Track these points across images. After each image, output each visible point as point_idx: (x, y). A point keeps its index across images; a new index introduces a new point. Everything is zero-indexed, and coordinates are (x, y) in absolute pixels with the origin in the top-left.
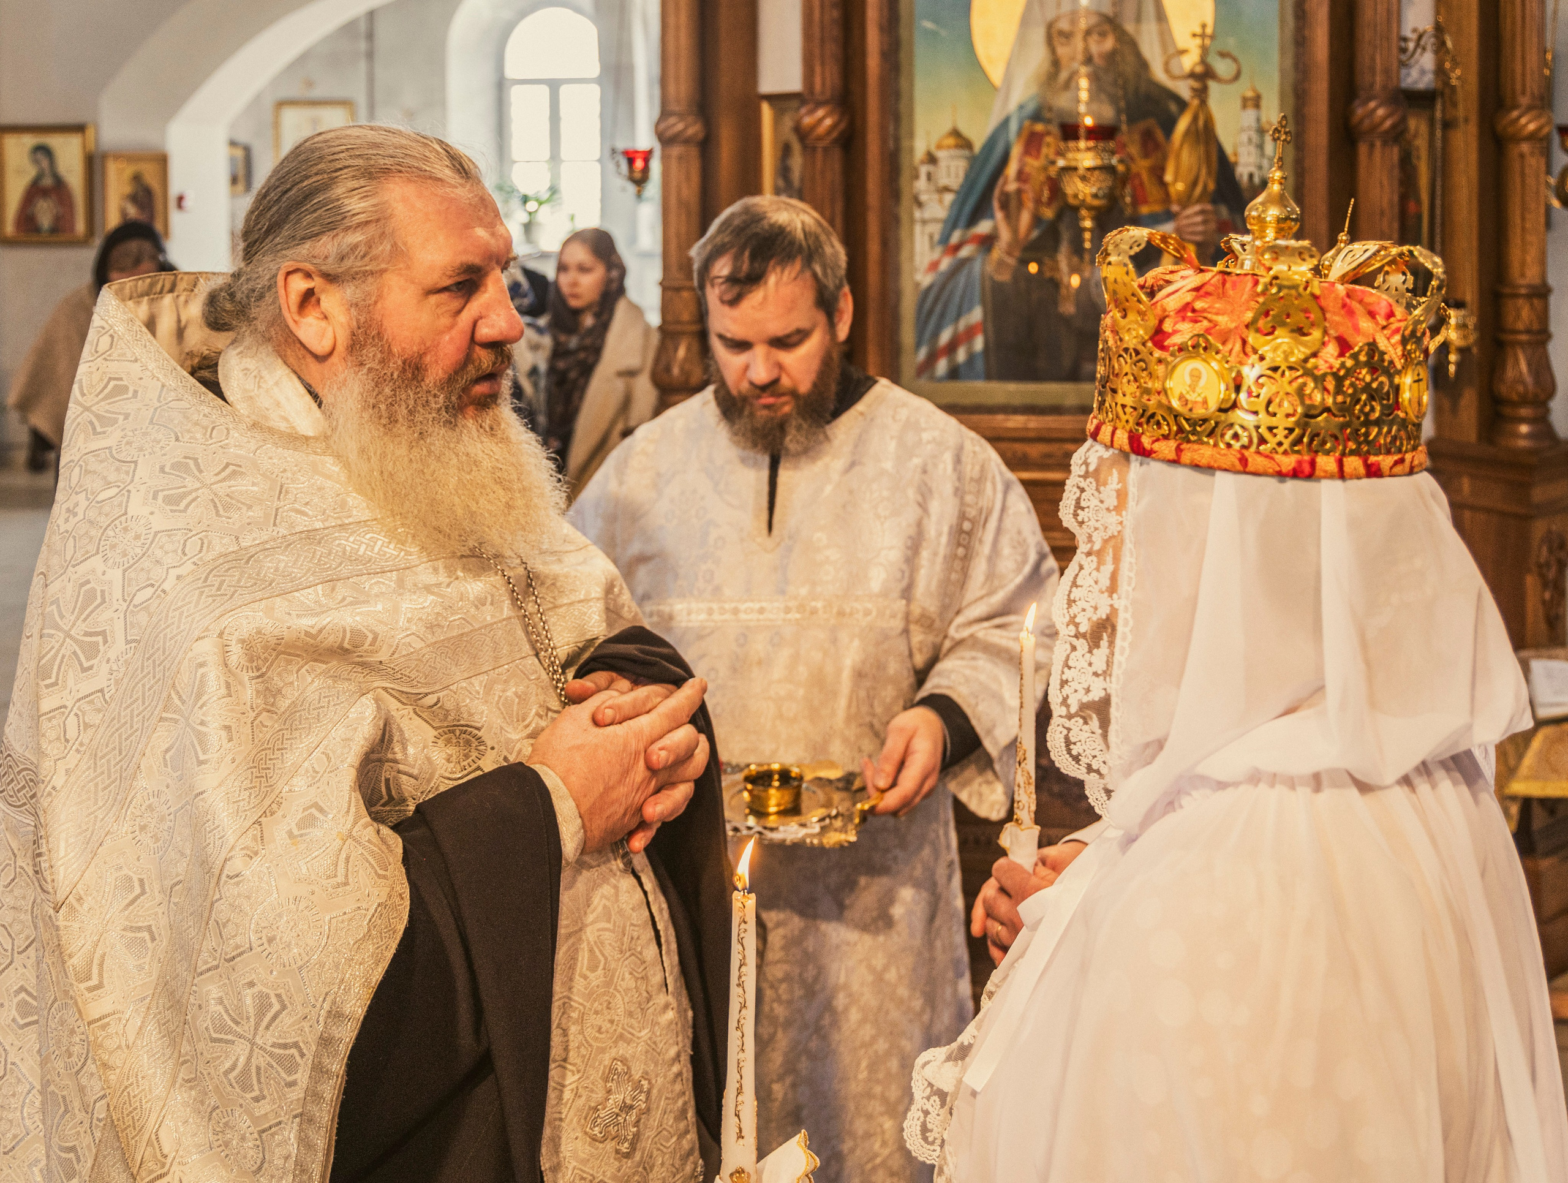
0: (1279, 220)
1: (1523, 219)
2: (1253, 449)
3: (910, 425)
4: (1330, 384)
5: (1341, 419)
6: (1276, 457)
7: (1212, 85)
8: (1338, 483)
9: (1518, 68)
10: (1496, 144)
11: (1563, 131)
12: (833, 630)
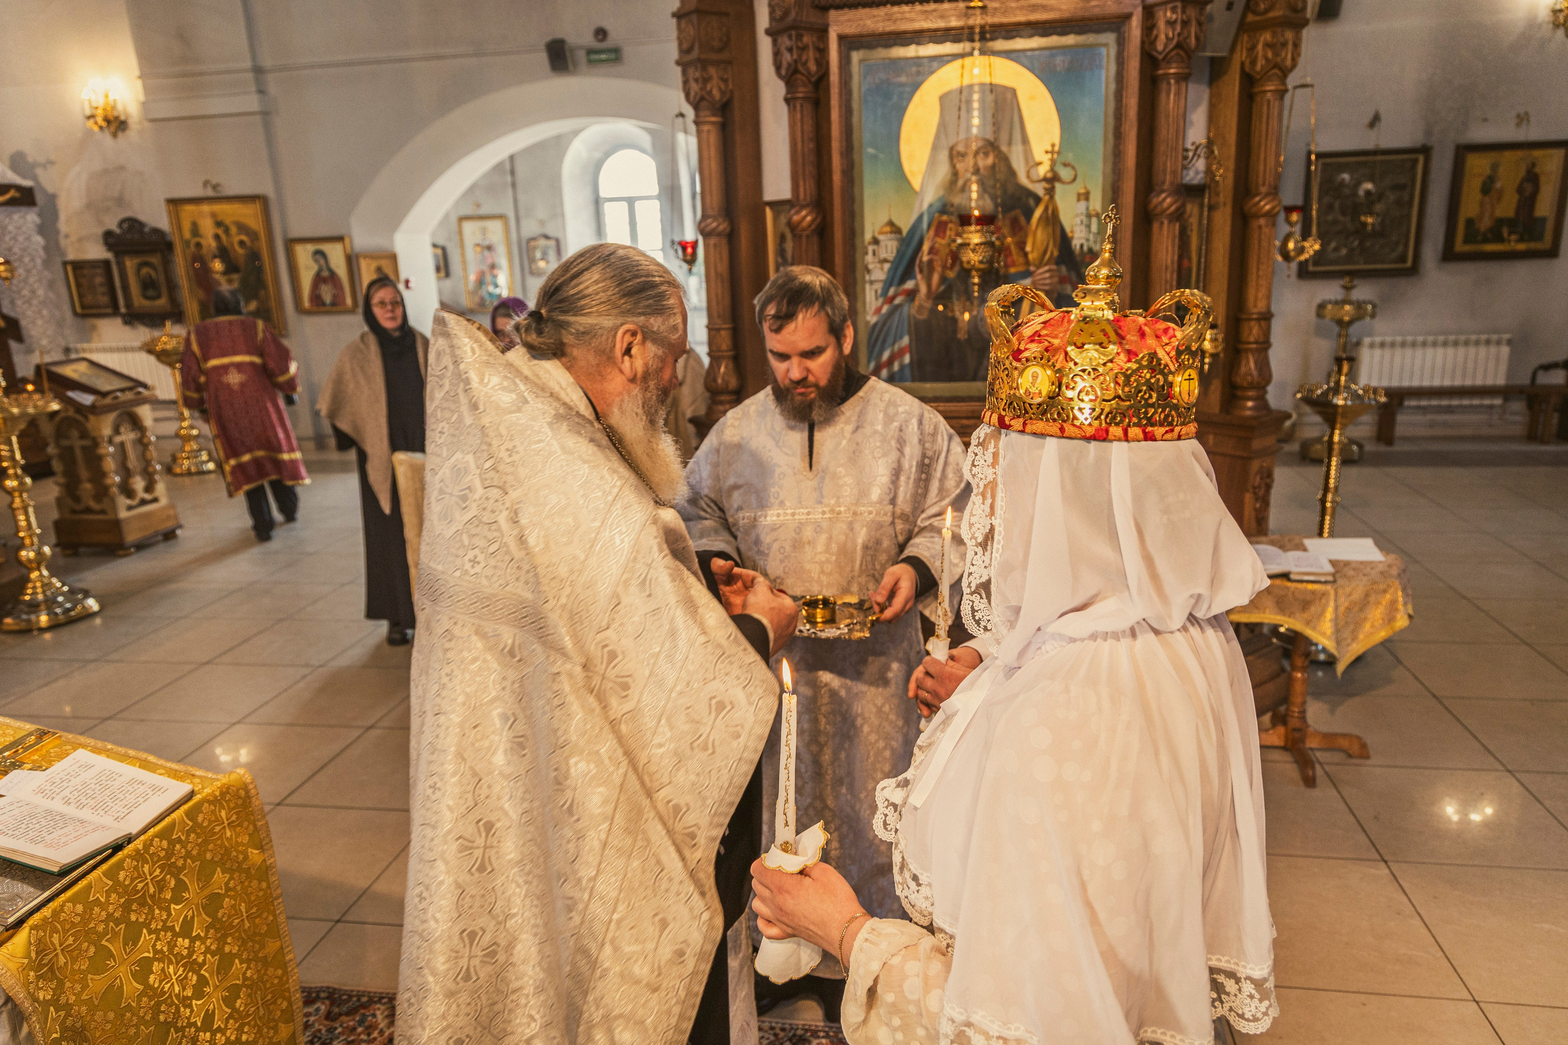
0: (1108, 277)
1: (1258, 269)
2: (1069, 422)
3: (891, 403)
4: (1121, 380)
5: (1128, 403)
6: (1083, 427)
7: (1058, 185)
8: (1125, 444)
9: (1261, 167)
10: (1243, 220)
11: (1289, 210)
12: (851, 523)
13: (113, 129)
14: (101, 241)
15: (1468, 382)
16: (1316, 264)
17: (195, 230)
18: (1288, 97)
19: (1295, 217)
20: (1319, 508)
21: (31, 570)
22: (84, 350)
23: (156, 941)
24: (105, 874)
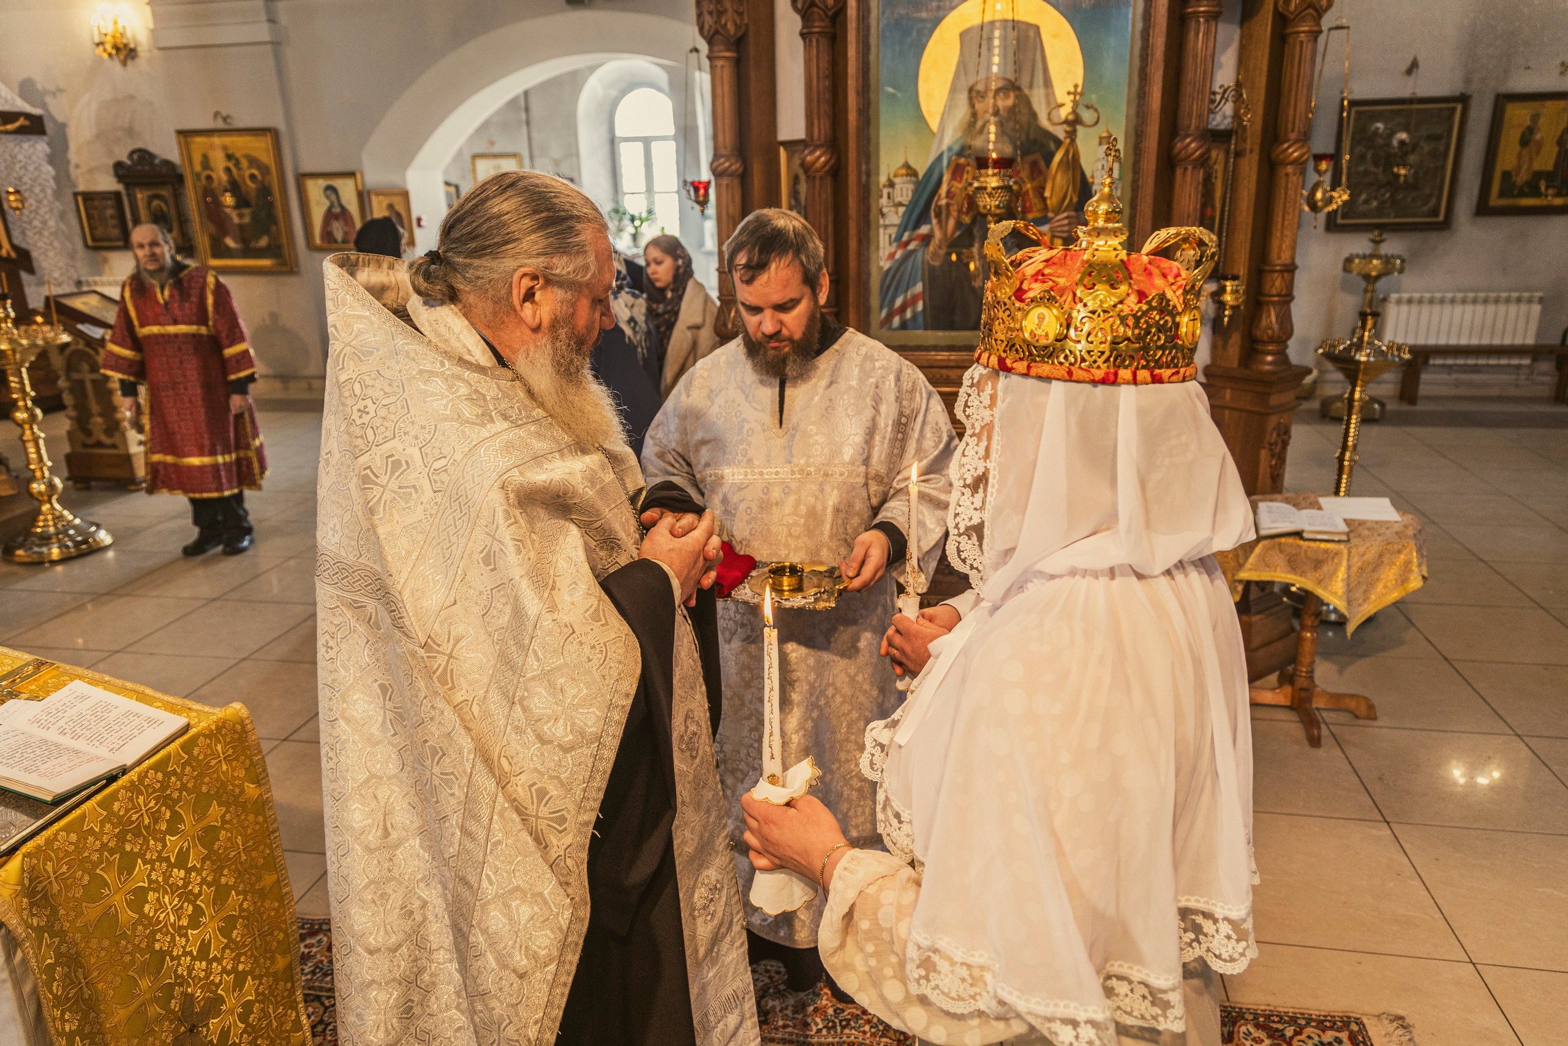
0: (1107, 213)
1: (1283, 219)
2: (1077, 365)
3: (868, 358)
4: (1131, 322)
5: (1137, 345)
6: (1092, 370)
7: (1079, 128)
8: (1133, 387)
9: (1291, 112)
10: (1270, 167)
11: (1318, 158)
12: (821, 484)
13: (122, 57)
14: (112, 172)
15: (1497, 341)
16: (1344, 217)
17: (206, 163)
18: (1322, 39)
19: (1324, 166)
20: (1336, 466)
21: (41, 503)
22: (95, 283)
23: (151, 871)
24: (99, 804)
